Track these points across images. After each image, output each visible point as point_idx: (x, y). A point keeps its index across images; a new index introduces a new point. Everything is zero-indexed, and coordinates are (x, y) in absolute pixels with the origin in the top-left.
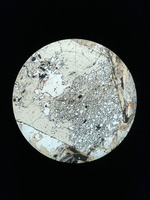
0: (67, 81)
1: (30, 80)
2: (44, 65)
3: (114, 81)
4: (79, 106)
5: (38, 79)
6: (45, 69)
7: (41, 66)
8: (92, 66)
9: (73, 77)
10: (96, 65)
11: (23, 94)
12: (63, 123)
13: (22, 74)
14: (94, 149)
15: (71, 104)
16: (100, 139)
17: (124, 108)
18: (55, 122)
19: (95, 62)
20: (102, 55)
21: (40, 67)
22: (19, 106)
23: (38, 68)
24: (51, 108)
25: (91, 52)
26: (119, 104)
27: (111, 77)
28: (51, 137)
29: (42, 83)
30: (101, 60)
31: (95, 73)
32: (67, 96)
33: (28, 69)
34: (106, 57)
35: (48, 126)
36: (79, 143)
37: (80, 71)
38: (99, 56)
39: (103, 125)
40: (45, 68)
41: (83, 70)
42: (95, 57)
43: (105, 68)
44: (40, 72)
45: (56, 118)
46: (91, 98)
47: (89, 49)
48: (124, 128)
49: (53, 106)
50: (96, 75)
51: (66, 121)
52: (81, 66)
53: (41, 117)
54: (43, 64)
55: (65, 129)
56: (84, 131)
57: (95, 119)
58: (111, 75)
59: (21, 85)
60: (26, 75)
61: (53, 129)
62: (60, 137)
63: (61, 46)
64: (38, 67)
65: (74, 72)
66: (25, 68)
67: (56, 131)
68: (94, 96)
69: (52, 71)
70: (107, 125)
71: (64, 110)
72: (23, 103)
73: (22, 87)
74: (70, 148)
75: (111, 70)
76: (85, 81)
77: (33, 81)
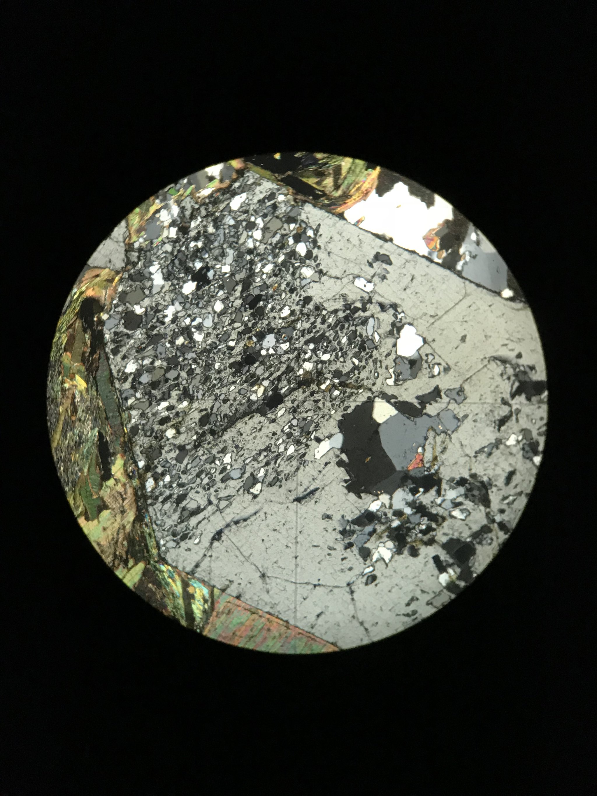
0: (326, 464)
1: (478, 469)
2: (421, 531)
3: (137, 466)
4: (281, 363)
5: (446, 474)
6: (419, 515)
7: (434, 525)
8: (228, 526)
9: (306, 484)
10: (209, 530)
11: (504, 411)
12: (344, 296)
13: (513, 492)
14: (218, 190)
15: (310, 372)
16: (193, 234)
17: (99, 358)
18: (376, 298)
19: (216, 544)
20: (188, 569)
21: (436, 521)
22: (521, 361)
23: (444, 519)
24: (393, 356)
25: (231, 582)
26: (119, 371)
27: (150, 484)
28: (391, 240)
29: (428, 456)
30: (189, 550)
31: (213, 499)
32: (328, 404)
33: (488, 514)
34: (170, 561)
35: (403, 285)
36: (277, 217)
37: (276, 507)
38: (197, 566)
39: (181, 287)
40: (416, 519)
41: (265, 510)
42: (213, 565)
43: (176, 517)
44: (439, 501)
45: (372, 316)
46: (231, 398)
47: (238, 597)
48: (97, 276)
49: (384, 366)
50: (212, 490)
51: (332, 303)
52: (271, 527)
53: (432, 320)
54: (424, 532)
55: (334, 272)
56: (259, 265)
57: (215, 312)
58: (149, 490)
59: (514, 450)
60: (494, 489)
61: (384, 273)
62: (355, 241)
63: (351, 607)
64: (445, 524)
65: (298, 500)
66: (498, 518)
67: (371, 265)
68: (217, 405)
69: (391, 507)
70: (166, 288)
71: (341, 349)
72: (505, 377)
73: (512, 441)
74: (317, 197)
75: (150, 509)
76: (256, 465)
77: (464, 466)
